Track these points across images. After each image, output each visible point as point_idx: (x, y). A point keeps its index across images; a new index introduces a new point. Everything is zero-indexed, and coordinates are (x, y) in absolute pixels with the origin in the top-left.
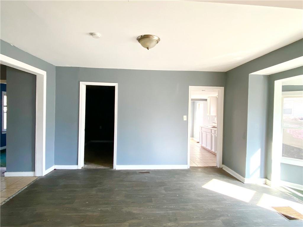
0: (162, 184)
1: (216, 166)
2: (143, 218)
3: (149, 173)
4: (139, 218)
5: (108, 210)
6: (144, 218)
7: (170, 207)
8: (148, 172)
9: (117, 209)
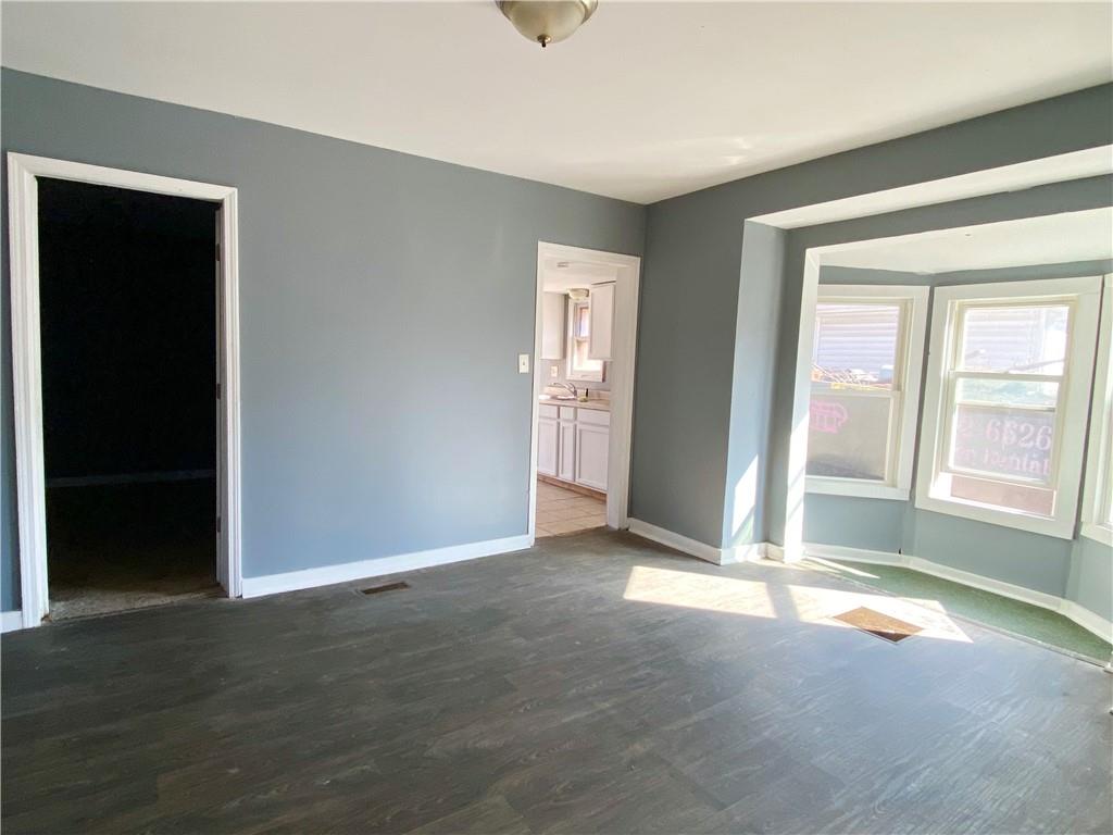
0: (492, 618)
1: (603, 524)
2: (533, 757)
3: (403, 585)
4: (521, 761)
5: (363, 771)
6: (538, 756)
7: (588, 688)
8: (396, 584)
9: (403, 756)
